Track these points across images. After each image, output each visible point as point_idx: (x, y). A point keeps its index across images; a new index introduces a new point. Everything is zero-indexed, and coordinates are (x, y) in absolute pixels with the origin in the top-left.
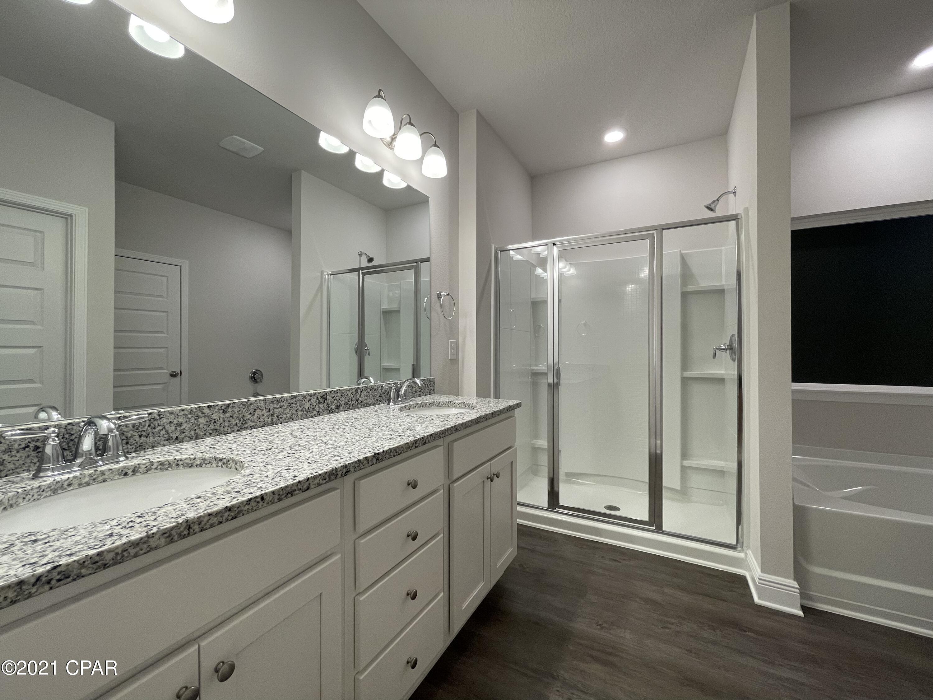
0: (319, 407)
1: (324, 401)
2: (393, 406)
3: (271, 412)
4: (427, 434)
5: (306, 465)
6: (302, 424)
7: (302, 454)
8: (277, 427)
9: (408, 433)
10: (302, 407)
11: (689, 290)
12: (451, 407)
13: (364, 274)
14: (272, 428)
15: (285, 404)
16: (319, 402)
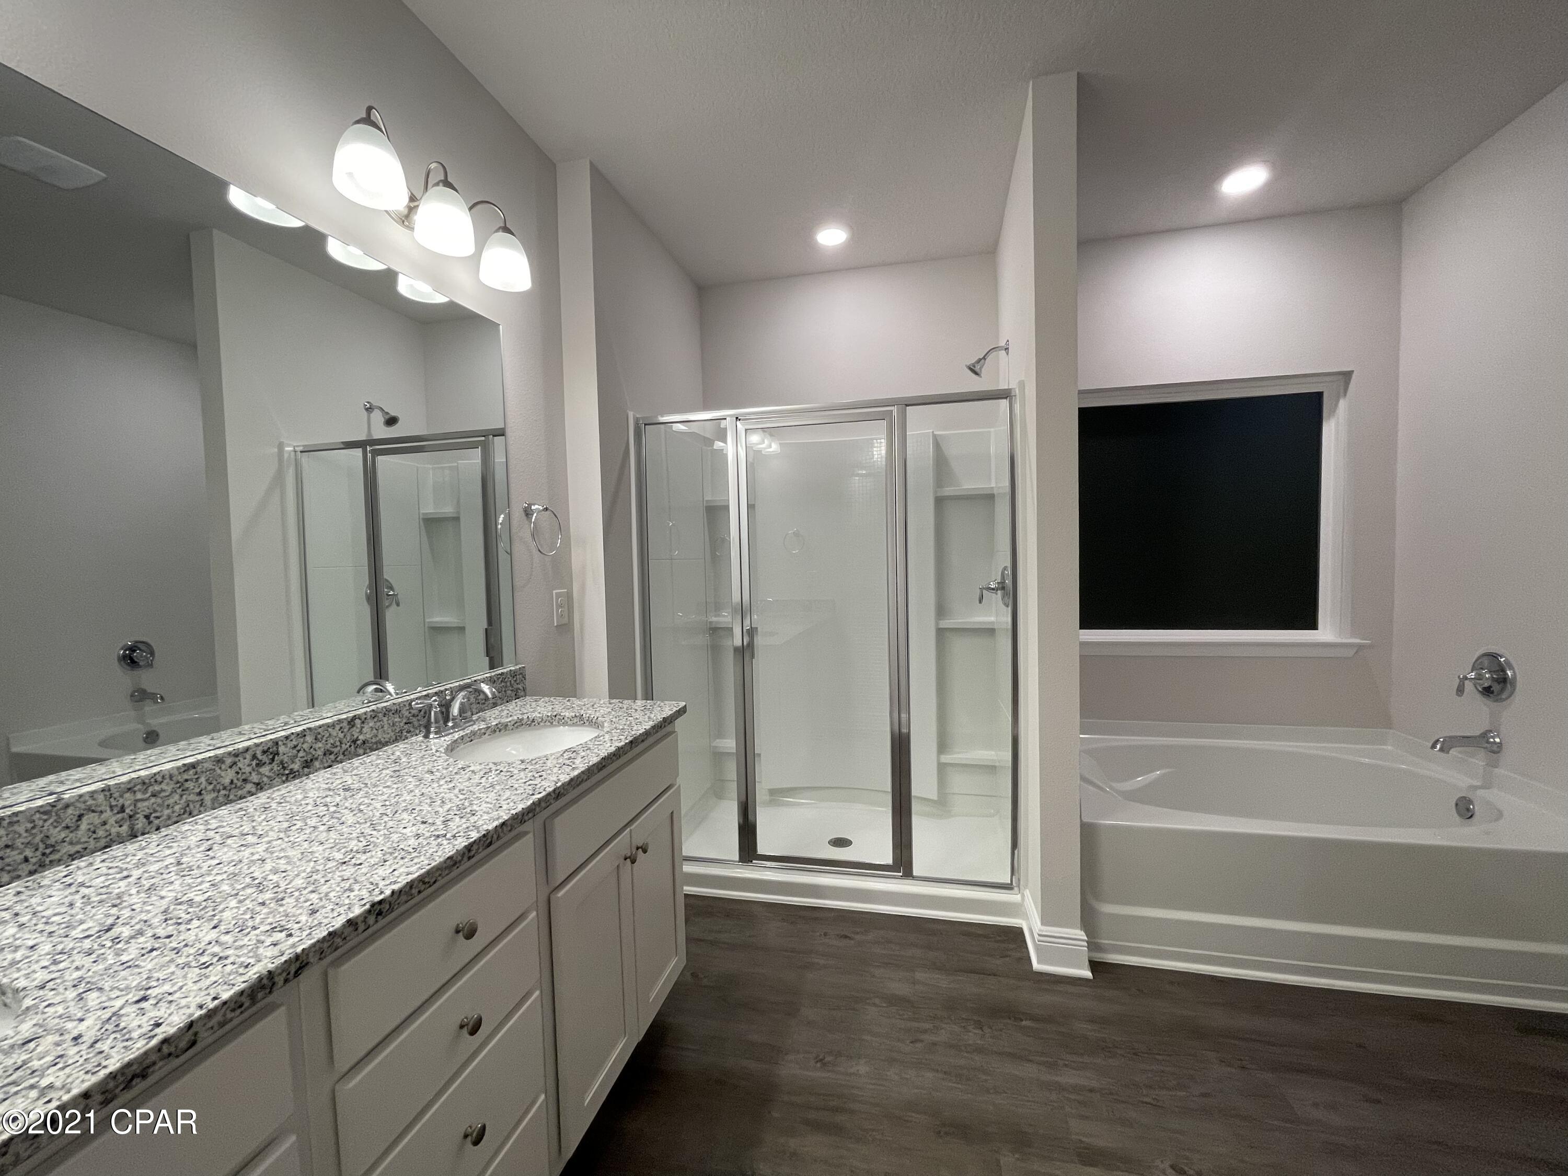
0: (259, 773)
1: (273, 760)
2: (436, 741)
3: (128, 811)
4: (496, 823)
5: (194, 973)
6: (214, 824)
7: (190, 937)
8: (144, 844)
9: (456, 824)
10: (215, 782)
11: (947, 494)
12: (556, 726)
13: (376, 453)
14: (131, 847)
15: (167, 787)
16: (260, 764)
